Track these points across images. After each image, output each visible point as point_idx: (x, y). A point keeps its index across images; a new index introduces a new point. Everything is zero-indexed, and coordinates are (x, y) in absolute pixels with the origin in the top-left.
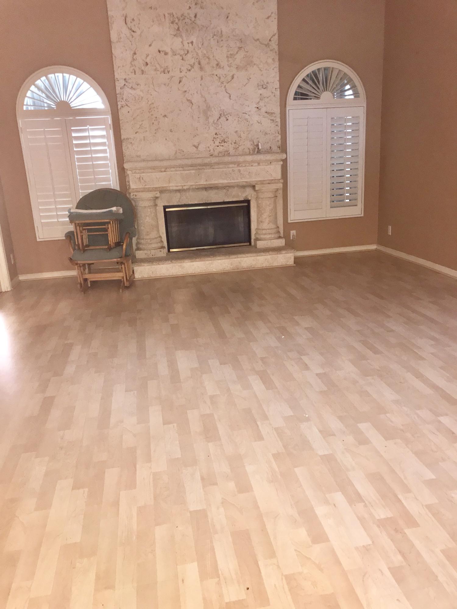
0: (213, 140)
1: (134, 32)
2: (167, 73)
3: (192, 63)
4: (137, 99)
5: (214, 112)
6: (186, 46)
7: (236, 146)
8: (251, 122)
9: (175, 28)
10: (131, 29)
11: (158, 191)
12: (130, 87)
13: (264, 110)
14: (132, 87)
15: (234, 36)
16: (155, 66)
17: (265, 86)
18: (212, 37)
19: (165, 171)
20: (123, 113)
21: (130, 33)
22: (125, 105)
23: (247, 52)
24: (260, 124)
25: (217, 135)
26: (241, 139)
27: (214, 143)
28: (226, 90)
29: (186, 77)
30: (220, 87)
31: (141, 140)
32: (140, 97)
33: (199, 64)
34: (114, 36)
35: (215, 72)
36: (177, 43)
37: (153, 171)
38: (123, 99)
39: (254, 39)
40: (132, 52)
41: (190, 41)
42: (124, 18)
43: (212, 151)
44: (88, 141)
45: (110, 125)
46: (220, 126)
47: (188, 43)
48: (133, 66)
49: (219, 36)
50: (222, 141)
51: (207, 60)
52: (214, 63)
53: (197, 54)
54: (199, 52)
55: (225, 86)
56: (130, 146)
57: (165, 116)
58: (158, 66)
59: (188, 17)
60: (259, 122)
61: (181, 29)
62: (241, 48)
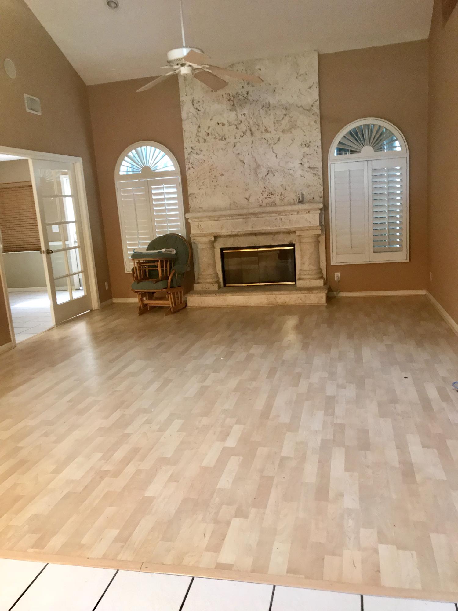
0: (262, 193)
1: (199, 110)
2: (224, 140)
3: (244, 131)
4: (200, 162)
5: (263, 169)
6: (240, 117)
7: (282, 197)
8: (295, 177)
9: (231, 104)
10: (197, 109)
11: (212, 236)
12: (195, 153)
13: (307, 165)
14: (197, 153)
15: (280, 105)
16: (215, 135)
17: (307, 145)
18: (261, 107)
19: (218, 220)
20: (190, 174)
21: (196, 111)
22: (191, 167)
23: (291, 117)
24: (303, 178)
25: (265, 188)
26: (286, 191)
27: (263, 195)
28: (273, 150)
29: (240, 142)
30: (268, 148)
31: (203, 195)
32: (203, 161)
33: (251, 130)
34: (184, 115)
35: (263, 137)
36: (232, 116)
37: (209, 220)
38: (189, 163)
39: (297, 106)
40: (197, 126)
41: (242, 113)
42: (191, 101)
43: (261, 202)
44: (162, 197)
45: (180, 183)
46: (268, 181)
47: (241, 115)
48: (197, 137)
49: (267, 107)
50: (270, 193)
51: (257, 127)
52: (263, 129)
53: (249, 123)
54: (251, 122)
55: (272, 148)
56: (194, 200)
57: (222, 175)
58: (217, 135)
59: (242, 94)
60: (303, 176)
61: (236, 105)
62: (286, 114)
